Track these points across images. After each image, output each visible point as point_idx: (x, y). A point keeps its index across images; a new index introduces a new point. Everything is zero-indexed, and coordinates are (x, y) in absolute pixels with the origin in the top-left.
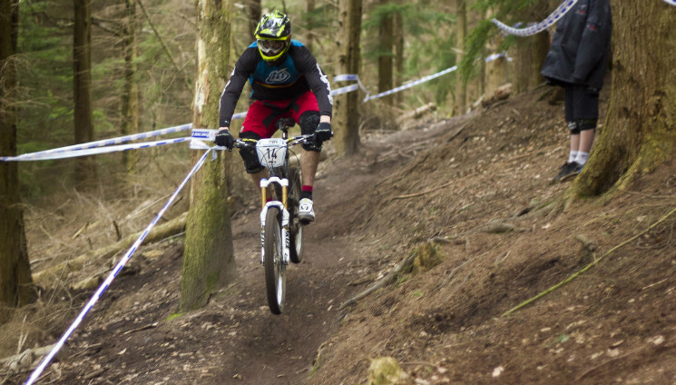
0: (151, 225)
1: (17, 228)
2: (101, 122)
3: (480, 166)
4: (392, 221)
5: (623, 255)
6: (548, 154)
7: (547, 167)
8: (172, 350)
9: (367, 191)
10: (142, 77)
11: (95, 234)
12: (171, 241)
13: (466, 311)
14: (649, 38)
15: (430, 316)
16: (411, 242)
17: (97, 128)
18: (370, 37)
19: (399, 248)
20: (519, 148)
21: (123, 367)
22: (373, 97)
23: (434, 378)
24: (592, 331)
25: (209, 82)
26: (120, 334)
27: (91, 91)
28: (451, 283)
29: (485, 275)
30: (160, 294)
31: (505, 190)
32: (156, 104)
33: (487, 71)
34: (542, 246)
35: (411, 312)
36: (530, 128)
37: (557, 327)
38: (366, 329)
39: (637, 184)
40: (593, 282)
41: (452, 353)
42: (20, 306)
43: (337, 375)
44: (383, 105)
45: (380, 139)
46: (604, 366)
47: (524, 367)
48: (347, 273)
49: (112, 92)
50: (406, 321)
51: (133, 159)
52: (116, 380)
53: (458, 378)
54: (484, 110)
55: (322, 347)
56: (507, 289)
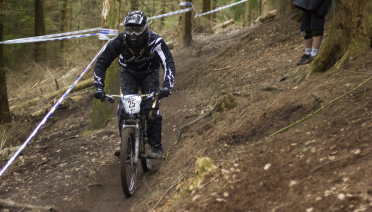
0: (77, 81)
1: (2, 81)
2: (49, 25)
3: (258, 54)
4: (209, 83)
5: (337, 105)
6: (296, 49)
7: (295, 56)
8: (86, 151)
9: (195, 66)
10: (73, 0)
11: (44, 86)
12: (87, 91)
13: (250, 133)
15: (230, 135)
16: (219, 95)
17: (47, 28)
19: (212, 98)
20: (280, 45)
21: (59, 159)
22: (200, 15)
23: (232, 169)
24: (320, 146)
25: (110, 3)
26: (58, 141)
27: (44, 7)
28: (242, 117)
29: (261, 113)
30: (80, 120)
31: (272, 67)
32: (80, 15)
33: (263, 3)
34: (292, 98)
35: (219, 133)
36: (286, 34)
37: (301, 143)
38: (194, 142)
39: (346, 66)
40: (321, 119)
41: (242, 156)
42: (3, 124)
44: (205, 19)
45: (203, 38)
46: (326, 165)
47: (282, 165)
48: (184, 111)
49: (56, 8)
50: (216, 137)
51: (66, 45)
52: (54, 166)
53: (245, 170)
54: (261, 23)
55: (169, 151)
56: (273, 121)
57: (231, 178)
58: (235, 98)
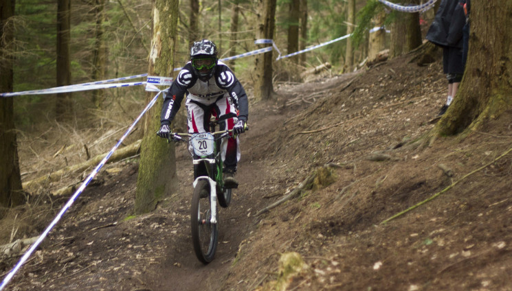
0: (115, 148)
1: (12, 148)
2: (76, 70)
3: (364, 111)
4: (296, 151)
5: (474, 181)
6: (417, 103)
7: (416, 113)
8: (128, 243)
9: (277, 127)
10: (109, 36)
11: (70, 155)
12: (128, 161)
13: (353, 219)
14: (498, 16)
15: (326, 222)
16: (311, 166)
17: (74, 74)
18: (282, 11)
19: (302, 171)
20: (394, 98)
21: (90, 255)
22: (284, 57)
23: (329, 269)
24: (449, 237)
25: (161, 40)
26: (88, 230)
27: (70, 45)
28: (342, 198)
29: (369, 192)
30: (119, 201)
31: (383, 129)
32: (119, 57)
33: (370, 40)
34: (411, 172)
35: (311, 219)
36: (403, 83)
37: (423, 233)
38: (276, 231)
39: (486, 126)
40: (451, 200)
41: (342, 250)
42: (13, 207)
43: (254, 265)
44: (291, 63)
45: (288, 89)
46: (459, 263)
47: (398, 263)
48: (262, 189)
49: (86, 47)
50: (307, 225)
51: (100, 98)
52: (85, 264)
53: (347, 270)
54: (368, 69)
55: (243, 244)
56: (385, 203)
57: (328, 281)
58: (333, 172)
